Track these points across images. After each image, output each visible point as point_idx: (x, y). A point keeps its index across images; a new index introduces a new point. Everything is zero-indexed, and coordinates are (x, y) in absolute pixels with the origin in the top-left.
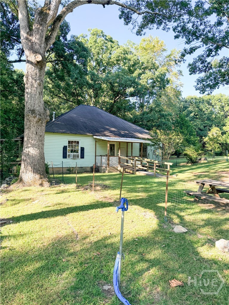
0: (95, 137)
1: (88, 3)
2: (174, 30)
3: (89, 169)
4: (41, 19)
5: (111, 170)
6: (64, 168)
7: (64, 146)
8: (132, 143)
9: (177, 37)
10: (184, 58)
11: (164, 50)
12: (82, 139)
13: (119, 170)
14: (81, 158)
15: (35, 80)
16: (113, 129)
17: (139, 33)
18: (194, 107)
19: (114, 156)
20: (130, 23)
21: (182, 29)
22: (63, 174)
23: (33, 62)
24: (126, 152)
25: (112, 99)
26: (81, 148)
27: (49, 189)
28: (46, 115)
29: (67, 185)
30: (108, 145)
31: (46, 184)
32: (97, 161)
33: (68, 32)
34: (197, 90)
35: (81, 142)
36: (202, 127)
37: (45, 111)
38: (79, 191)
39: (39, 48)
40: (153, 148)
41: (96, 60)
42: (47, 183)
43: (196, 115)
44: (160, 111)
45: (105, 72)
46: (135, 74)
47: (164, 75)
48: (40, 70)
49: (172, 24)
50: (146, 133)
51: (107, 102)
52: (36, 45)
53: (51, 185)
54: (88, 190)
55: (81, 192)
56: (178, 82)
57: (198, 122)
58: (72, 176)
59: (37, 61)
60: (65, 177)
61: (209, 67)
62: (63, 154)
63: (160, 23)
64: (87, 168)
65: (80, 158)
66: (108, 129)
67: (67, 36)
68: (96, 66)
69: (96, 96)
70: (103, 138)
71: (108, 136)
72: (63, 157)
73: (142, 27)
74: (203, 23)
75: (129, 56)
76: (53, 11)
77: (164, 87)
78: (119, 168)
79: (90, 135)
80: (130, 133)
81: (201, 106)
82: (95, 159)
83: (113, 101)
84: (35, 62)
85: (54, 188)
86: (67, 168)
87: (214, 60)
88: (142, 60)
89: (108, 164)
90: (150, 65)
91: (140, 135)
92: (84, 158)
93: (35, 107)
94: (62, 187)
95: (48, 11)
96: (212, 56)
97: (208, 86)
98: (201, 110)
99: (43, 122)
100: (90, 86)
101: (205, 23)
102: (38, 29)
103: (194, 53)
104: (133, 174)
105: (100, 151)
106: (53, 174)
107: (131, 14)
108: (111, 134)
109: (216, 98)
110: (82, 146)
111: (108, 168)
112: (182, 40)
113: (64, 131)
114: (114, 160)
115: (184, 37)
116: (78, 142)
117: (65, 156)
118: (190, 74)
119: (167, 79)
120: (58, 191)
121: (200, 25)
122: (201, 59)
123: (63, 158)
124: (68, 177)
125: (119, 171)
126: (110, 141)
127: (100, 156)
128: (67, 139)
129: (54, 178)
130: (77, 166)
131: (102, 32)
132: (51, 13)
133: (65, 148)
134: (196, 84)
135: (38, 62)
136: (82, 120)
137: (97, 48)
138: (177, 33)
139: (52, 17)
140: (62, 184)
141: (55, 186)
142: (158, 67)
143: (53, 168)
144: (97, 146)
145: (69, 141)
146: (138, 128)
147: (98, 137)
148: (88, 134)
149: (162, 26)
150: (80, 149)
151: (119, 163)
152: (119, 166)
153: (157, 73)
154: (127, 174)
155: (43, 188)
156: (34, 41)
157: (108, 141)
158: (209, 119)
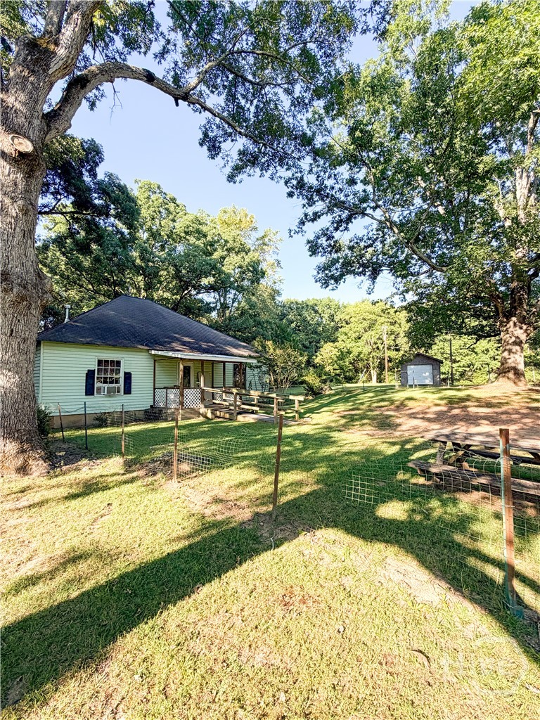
0: (153, 352)
1: (146, 79)
2: (286, 183)
3: (141, 416)
4: (32, 59)
5: (188, 415)
6: (87, 416)
7: (89, 371)
8: (224, 362)
9: (290, 195)
10: (304, 228)
11: (255, 229)
12: (127, 356)
13: (201, 412)
14: (125, 393)
15: (12, 198)
16: (187, 339)
17: (231, 178)
18: (295, 315)
19: (189, 387)
20: (219, 157)
21: (298, 183)
22: (86, 427)
23: (6, 151)
24: (211, 380)
25: (177, 294)
26: (125, 373)
27: (44, 481)
28: (42, 289)
29: (99, 461)
30: (181, 367)
31: (38, 467)
32: (157, 397)
33: (100, 162)
34: (316, 282)
35: (125, 362)
36: (307, 343)
37: (38, 279)
38: (132, 480)
39: (26, 125)
40: (256, 371)
41: (150, 229)
42: (41, 462)
43: (299, 327)
44: (255, 315)
45: (164, 251)
46: (216, 255)
47: (258, 262)
48: (28, 177)
49: (284, 173)
50: (244, 347)
51: (167, 299)
52: (16, 116)
53: (53, 467)
54: (160, 475)
55: (139, 483)
56: (276, 277)
57: (302, 336)
58: (108, 432)
59: (19, 151)
60: (92, 436)
61: (336, 248)
62: (86, 386)
63: (265, 168)
64: (137, 413)
65: (123, 393)
66: (178, 340)
67: (97, 169)
68: (148, 240)
69: (149, 287)
70: (170, 354)
71: (178, 351)
72: (86, 392)
73: (238, 169)
74: (333, 175)
75: (204, 229)
76: (66, 48)
77: (258, 281)
78: (202, 410)
79: (143, 349)
80: (218, 347)
81: (305, 314)
82: (154, 394)
83: (178, 297)
84: (14, 153)
85: (60, 479)
86: (95, 415)
87: (343, 237)
88: (225, 236)
89: (182, 403)
90: (237, 244)
91: (234, 351)
92: (130, 393)
93: (10, 266)
94: (84, 469)
95: (52, 47)
96: (341, 231)
97: (332, 277)
98: (305, 320)
99: (33, 304)
100: (138, 270)
101: (335, 175)
102: (25, 79)
103: (319, 220)
104: (231, 420)
105: (162, 380)
106: (62, 429)
107: (220, 142)
108: (185, 347)
109: (323, 303)
110: (127, 371)
111: (180, 411)
112: (298, 201)
113: (88, 340)
114: (191, 395)
115: (301, 197)
116: (118, 363)
117: (90, 391)
118: (311, 256)
119: (262, 269)
120: (71, 486)
121: (329, 178)
122: (326, 234)
123: (86, 395)
124: (97, 436)
125: (202, 415)
126: (185, 359)
127: (165, 388)
128: (94, 357)
129: (64, 440)
130: (125, 410)
131: (159, 188)
132: (61, 52)
133: (90, 375)
134: (315, 273)
135: (22, 155)
136: (127, 321)
137: (151, 209)
138: (290, 188)
139: (63, 61)
140: (85, 461)
141: (64, 468)
142: (249, 250)
143: (60, 416)
144: (156, 369)
145: (99, 361)
146: (230, 339)
147: (160, 353)
148: (140, 346)
149: (270, 172)
150: (122, 375)
151: (202, 401)
152: (202, 406)
153: (247, 260)
154: (221, 422)
155: (26, 481)
156: (11, 106)
157: (181, 359)
158: (315, 332)
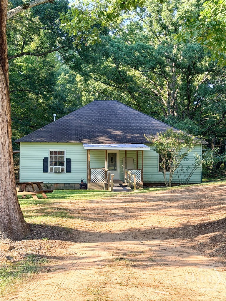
7: (45, 158)
12: (68, 148)
16: (118, 132)
26: (67, 159)
35: (67, 152)
62: (43, 167)
64: (76, 185)
65: (66, 172)
71: (100, 143)
72: (44, 171)
79: (77, 143)
82: (86, 173)
89: (89, 179)
92: (71, 172)
108: (108, 140)
110: (68, 157)
111: (88, 184)
116: (63, 153)
128: (49, 149)
133: (46, 160)
145: (51, 151)
148: (74, 142)
150: (65, 160)
151: (105, 178)
152: (105, 181)
